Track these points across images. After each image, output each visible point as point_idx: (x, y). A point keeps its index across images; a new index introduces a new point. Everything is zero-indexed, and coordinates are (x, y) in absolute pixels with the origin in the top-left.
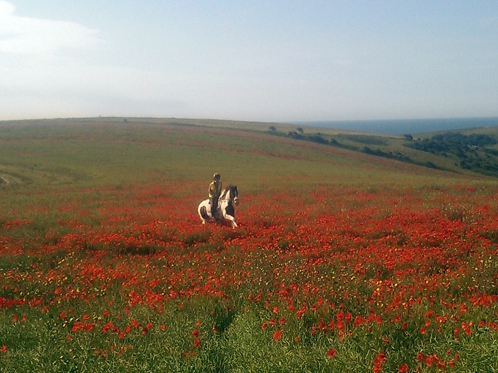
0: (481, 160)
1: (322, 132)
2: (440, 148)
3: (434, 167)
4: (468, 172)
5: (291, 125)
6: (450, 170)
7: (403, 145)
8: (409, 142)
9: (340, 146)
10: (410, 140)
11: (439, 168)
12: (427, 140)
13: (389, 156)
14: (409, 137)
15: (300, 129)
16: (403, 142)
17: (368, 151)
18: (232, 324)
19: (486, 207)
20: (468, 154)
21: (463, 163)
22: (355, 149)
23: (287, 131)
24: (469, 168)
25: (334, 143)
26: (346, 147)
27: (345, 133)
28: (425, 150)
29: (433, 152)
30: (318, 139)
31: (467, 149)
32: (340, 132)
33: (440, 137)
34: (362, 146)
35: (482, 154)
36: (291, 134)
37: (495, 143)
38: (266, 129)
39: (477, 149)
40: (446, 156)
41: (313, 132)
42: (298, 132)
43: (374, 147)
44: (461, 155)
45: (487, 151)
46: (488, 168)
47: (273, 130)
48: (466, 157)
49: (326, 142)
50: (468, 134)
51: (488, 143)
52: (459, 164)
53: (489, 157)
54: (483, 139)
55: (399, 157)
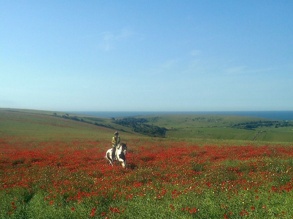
0: (142, 129)
1: (76, 116)
2: (126, 124)
3: (124, 131)
4: (137, 133)
5: (63, 113)
6: (130, 133)
7: (111, 122)
9: (85, 122)
10: (114, 120)
11: (126, 132)
12: (121, 120)
13: (105, 126)
14: (113, 119)
15: (67, 115)
16: (111, 121)
17: (96, 124)
18: (32, 199)
19: (143, 148)
20: (137, 126)
21: (135, 130)
22: (91, 123)
23: (61, 115)
24: (138, 132)
25: (82, 120)
26: (87, 122)
27: (86, 116)
28: (120, 124)
29: (123, 125)
30: (75, 119)
31: (137, 124)
32: (85, 116)
33: (126, 119)
34: (94, 122)
35: (142, 126)
36: (63, 116)
37: (147, 122)
38: (52, 114)
39: (140, 124)
40: (128, 127)
41: (73, 116)
42: (67, 116)
43: (99, 123)
44: (134, 126)
45: (144, 125)
46: (145, 132)
47: (55, 114)
48: (136, 127)
49: (78, 120)
50: (137, 118)
51: (144, 122)
52: (133, 130)
53: (145, 127)
54: (143, 120)
55: (109, 127)
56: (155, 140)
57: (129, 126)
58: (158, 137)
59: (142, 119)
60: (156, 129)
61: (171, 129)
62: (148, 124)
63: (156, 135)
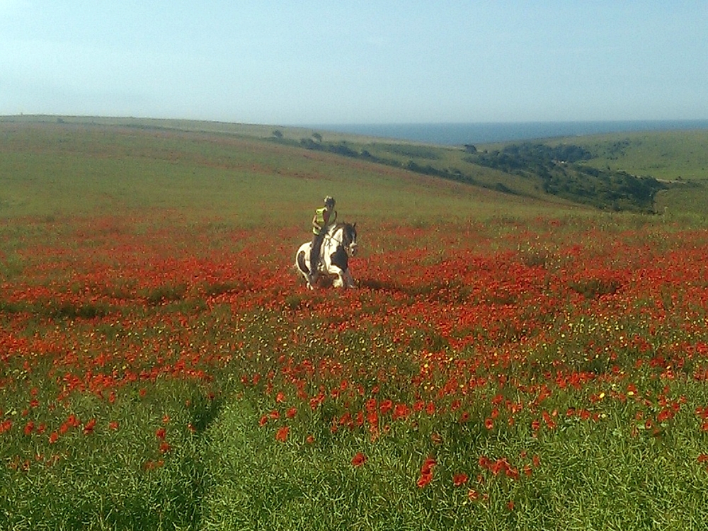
0: (570, 182)
1: (347, 139)
2: (514, 165)
3: (506, 191)
4: (554, 198)
5: (303, 130)
6: (525, 195)
8: (472, 155)
9: (375, 159)
10: (472, 153)
11: (514, 193)
12: (497, 153)
13: (444, 174)
14: (471, 148)
15: (317, 135)
16: (465, 155)
17: (413, 167)
18: (217, 419)
19: (577, 249)
20: (553, 173)
21: (546, 186)
22: (395, 164)
23: (298, 138)
24: (555, 193)
25: (366, 155)
26: (383, 161)
27: (381, 141)
28: (494, 166)
29: (505, 171)
30: (343, 150)
31: (552, 166)
32: (374, 141)
33: (515, 149)
34: (405, 160)
35: (573, 173)
36: (303, 142)
37: (589, 158)
38: (269, 135)
39: (566, 166)
40: (523, 175)
41: (336, 140)
42: (315, 140)
43: (423, 162)
44: (544, 174)
45: (579, 168)
46: (581, 193)
47: (278, 136)
48: (551, 177)
49: (353, 154)
50: (554, 144)
51: (580, 158)
52: (540, 187)
53: (581, 177)
54: (574, 153)
55: (458, 176)
56: (619, 222)
57: (526, 172)
58: (630, 209)
59: (571, 149)
60: (620, 182)
61: (676, 184)
62: (590, 164)
63: (622, 203)
